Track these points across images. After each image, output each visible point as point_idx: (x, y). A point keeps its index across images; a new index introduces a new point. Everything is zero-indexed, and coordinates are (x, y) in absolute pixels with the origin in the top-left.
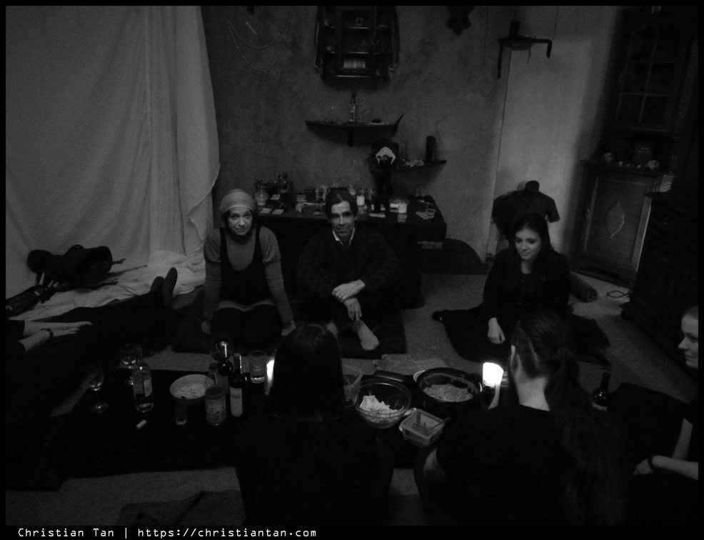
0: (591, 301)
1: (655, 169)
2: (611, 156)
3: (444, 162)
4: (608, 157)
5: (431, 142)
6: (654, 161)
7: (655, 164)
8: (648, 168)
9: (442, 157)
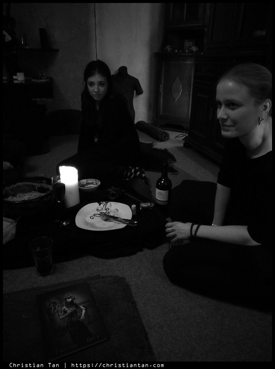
1: (196, 51)
3: (58, 50)
4: (169, 48)
6: (195, 47)
8: (192, 51)
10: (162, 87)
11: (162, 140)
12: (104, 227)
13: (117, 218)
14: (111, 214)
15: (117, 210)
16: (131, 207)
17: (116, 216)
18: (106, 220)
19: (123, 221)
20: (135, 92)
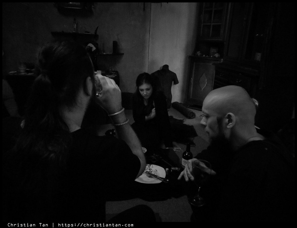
0: (193, 118)
1: (218, 57)
2: (200, 53)
3: (123, 54)
4: (199, 53)
5: (115, 44)
6: (218, 54)
7: (218, 55)
8: (215, 56)
9: (122, 52)
10: (192, 79)
11: (190, 118)
12: (148, 181)
13: (157, 176)
14: (153, 173)
15: (157, 171)
16: (165, 170)
17: (156, 175)
18: (150, 177)
19: (160, 178)
20: (173, 82)
